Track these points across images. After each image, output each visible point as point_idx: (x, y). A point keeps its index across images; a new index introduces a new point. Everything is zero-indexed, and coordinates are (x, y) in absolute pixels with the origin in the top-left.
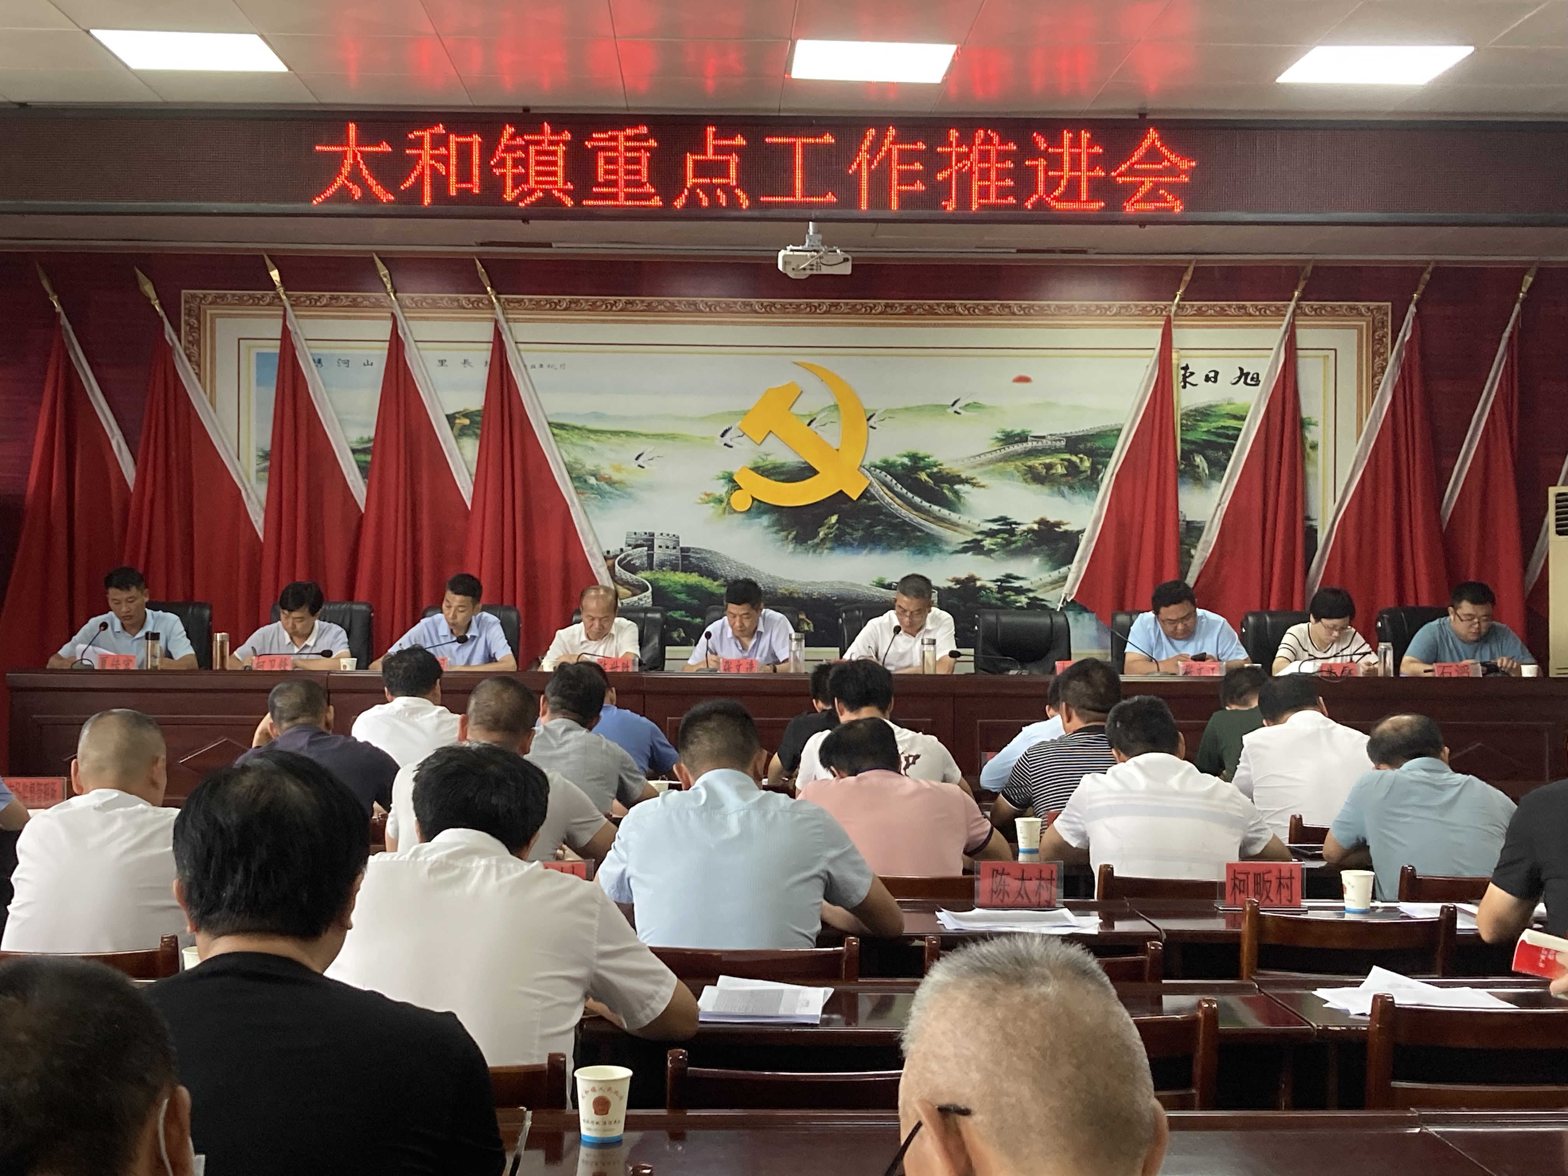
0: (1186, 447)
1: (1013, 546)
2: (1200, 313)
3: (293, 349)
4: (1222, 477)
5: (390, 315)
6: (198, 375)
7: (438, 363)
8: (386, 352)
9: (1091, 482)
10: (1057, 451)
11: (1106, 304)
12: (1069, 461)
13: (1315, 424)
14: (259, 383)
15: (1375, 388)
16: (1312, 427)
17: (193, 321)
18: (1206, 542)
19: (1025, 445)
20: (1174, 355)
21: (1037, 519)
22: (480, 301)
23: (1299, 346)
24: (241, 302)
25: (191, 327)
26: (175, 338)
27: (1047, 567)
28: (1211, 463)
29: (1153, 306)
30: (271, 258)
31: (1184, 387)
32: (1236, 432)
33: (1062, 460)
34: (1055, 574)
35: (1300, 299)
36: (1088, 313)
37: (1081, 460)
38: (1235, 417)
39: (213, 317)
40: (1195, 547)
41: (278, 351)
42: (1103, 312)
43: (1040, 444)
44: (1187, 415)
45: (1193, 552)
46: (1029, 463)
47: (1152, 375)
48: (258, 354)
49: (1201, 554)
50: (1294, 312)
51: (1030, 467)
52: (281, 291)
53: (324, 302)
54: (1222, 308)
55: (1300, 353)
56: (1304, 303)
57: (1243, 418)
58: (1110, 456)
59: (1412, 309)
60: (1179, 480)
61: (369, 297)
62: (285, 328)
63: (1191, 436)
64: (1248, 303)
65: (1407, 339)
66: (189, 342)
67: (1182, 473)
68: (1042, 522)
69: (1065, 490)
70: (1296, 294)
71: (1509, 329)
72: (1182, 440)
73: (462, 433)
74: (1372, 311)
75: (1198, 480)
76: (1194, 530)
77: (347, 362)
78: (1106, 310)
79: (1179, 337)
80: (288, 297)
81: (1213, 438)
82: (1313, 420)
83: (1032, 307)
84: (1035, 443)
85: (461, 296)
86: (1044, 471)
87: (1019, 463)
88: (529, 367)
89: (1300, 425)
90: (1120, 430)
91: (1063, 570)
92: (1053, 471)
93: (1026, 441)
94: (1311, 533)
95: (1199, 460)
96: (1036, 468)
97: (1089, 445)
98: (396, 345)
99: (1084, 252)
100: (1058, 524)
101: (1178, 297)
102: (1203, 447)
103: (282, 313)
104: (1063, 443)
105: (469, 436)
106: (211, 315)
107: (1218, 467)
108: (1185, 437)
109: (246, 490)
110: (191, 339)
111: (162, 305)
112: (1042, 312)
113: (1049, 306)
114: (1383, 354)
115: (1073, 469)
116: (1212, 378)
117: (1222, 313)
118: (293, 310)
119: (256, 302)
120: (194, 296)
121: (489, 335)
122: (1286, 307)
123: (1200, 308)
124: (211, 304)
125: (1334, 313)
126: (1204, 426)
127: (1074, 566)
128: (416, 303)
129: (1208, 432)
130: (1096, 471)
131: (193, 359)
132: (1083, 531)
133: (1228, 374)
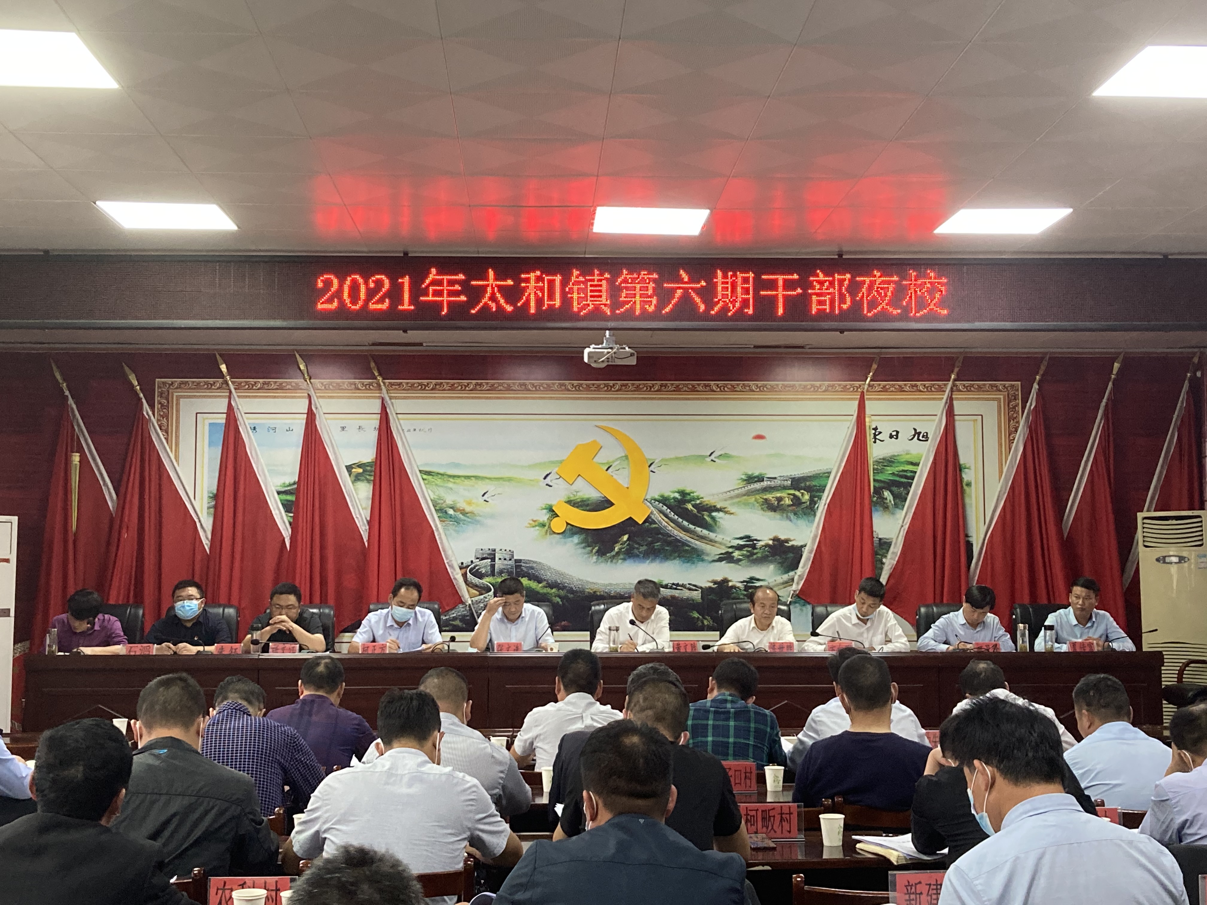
0: (877, 485)
1: (755, 557)
2: (884, 390)
3: (236, 420)
4: (904, 506)
5: (306, 395)
6: (167, 439)
7: (340, 429)
8: (304, 421)
9: (810, 510)
10: (785, 488)
11: (818, 383)
12: (794, 495)
13: (969, 468)
14: (210, 445)
15: (1011, 443)
16: (966, 470)
17: (164, 401)
18: (893, 553)
19: (762, 483)
20: (867, 420)
21: (772, 537)
22: (370, 384)
23: (956, 413)
24: (198, 386)
25: (162, 405)
26: (150, 413)
27: (780, 571)
28: (895, 496)
29: (851, 385)
30: (221, 356)
31: (875, 442)
32: (913, 474)
33: (789, 494)
34: (785, 577)
35: (956, 380)
36: (805, 390)
37: (803, 494)
38: (911, 463)
39: (178, 398)
40: (886, 557)
41: (224, 421)
42: (816, 389)
43: (772, 483)
44: (877, 462)
45: (884, 559)
46: (765, 497)
47: (852, 434)
48: (210, 424)
49: (890, 562)
50: (951, 389)
51: (766, 500)
52: (228, 378)
53: (259, 386)
54: (900, 387)
55: (957, 418)
56: (958, 383)
57: (917, 464)
58: (823, 492)
59: (1036, 386)
60: (873, 508)
61: (291, 383)
62: (230, 405)
63: (881, 477)
64: (919, 383)
65: (1032, 408)
66: (161, 416)
67: (875, 503)
68: (776, 539)
69: (791, 516)
70: (953, 376)
71: (1104, 401)
72: (874, 480)
73: (357, 479)
74: (1007, 388)
75: (887, 508)
76: (885, 544)
77: (274, 429)
78: (818, 388)
79: (870, 407)
80: (233, 383)
81: (897, 478)
82: (968, 465)
83: (765, 386)
84: (769, 483)
85: (357, 381)
86: (776, 503)
87: (758, 497)
88: (405, 431)
89: (959, 469)
90: (830, 473)
91: (791, 574)
92: (783, 503)
93: (763, 481)
94: (969, 546)
95: (886, 494)
96: (770, 500)
97: (808, 483)
98: (311, 416)
99: (802, 347)
100: (787, 541)
101: (869, 378)
102: (889, 485)
103: (228, 394)
104: (789, 482)
105: (363, 481)
106: (177, 396)
107: (901, 499)
108: (876, 477)
109: (200, 522)
110: (162, 413)
111: (141, 389)
112: (772, 389)
113: (777, 385)
114: (1015, 418)
115: (797, 501)
116: (895, 436)
117: (900, 390)
118: (236, 393)
119: (210, 387)
120: (164, 383)
121: (378, 408)
122: (946, 385)
123: (884, 387)
124: (177, 388)
125: (980, 389)
126: (890, 470)
127: (799, 571)
128: (325, 386)
129: (892, 474)
130: (813, 502)
131: (163, 428)
132: (805, 546)
133: (906, 432)
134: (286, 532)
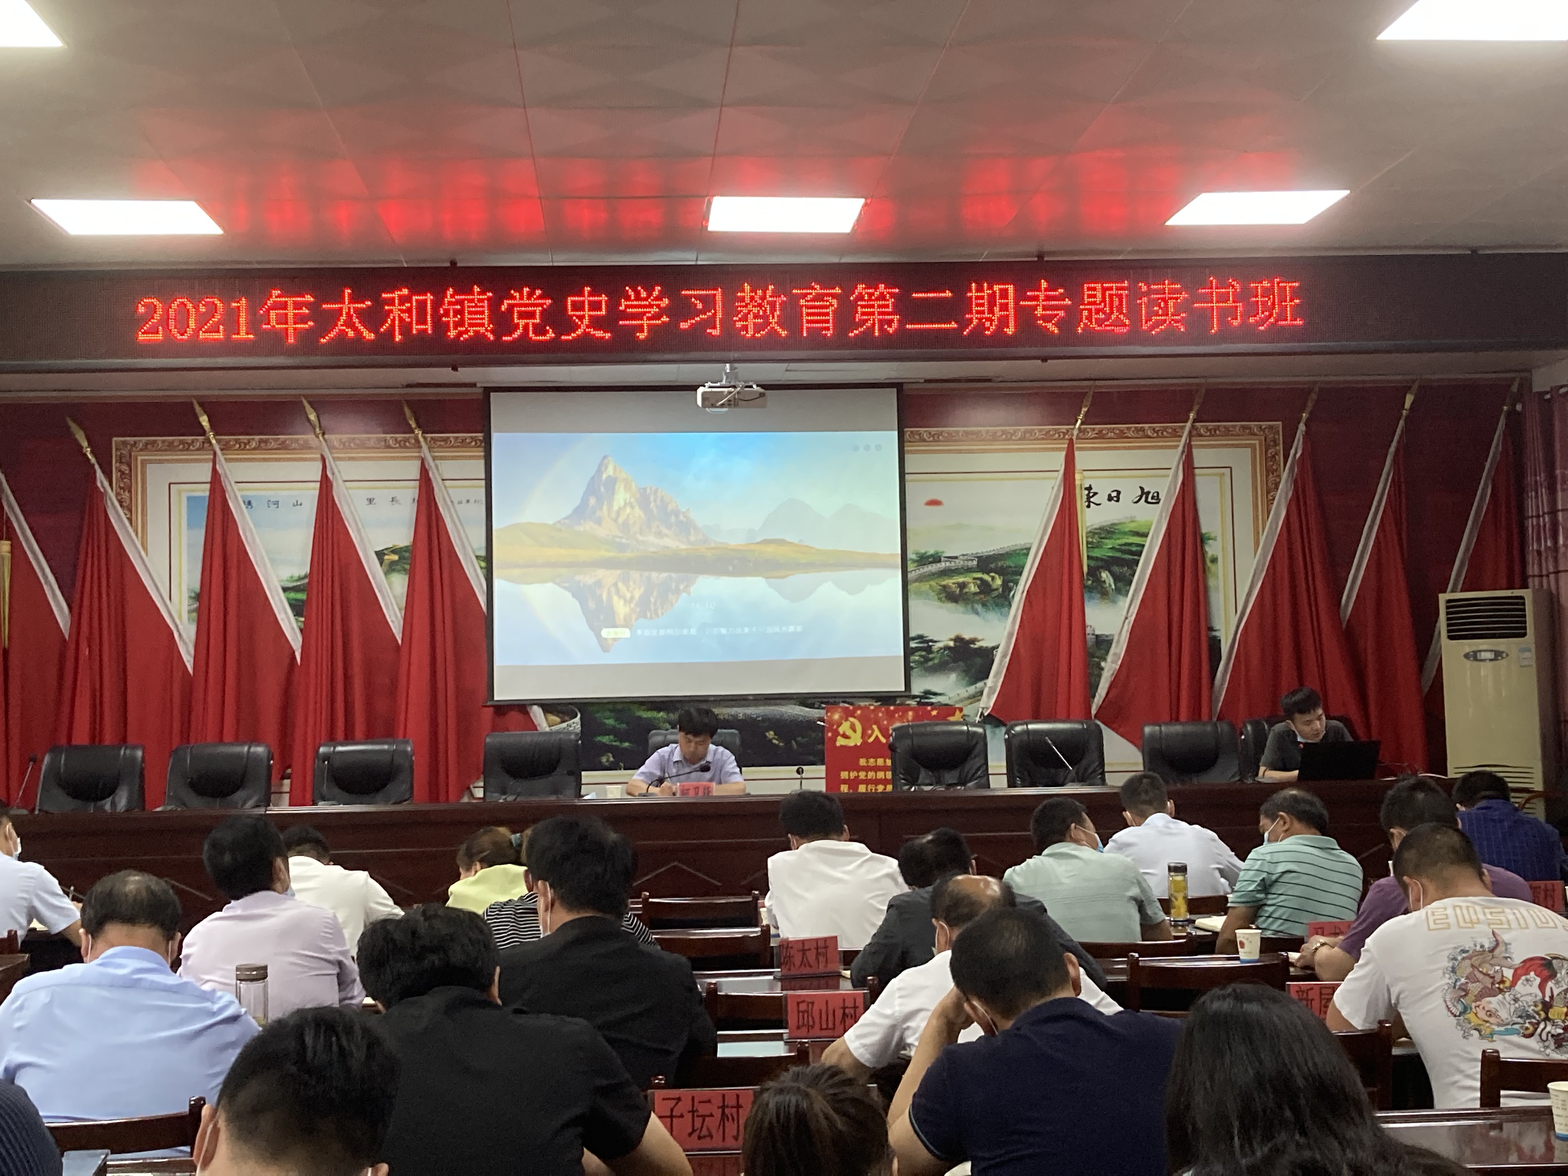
0: (1093, 563)
1: (930, 663)
2: (1100, 436)
3: (223, 491)
4: (1128, 591)
5: (319, 456)
6: (130, 520)
7: (367, 502)
8: (317, 493)
9: (1003, 599)
10: (969, 570)
11: (1010, 429)
12: (981, 579)
13: (1215, 539)
14: (190, 526)
15: (1270, 502)
16: (1211, 541)
17: (124, 468)
18: (1115, 654)
19: (939, 565)
20: (1078, 476)
21: (953, 637)
22: (406, 440)
23: (1196, 465)
24: (171, 447)
25: (123, 473)
26: (106, 484)
27: (964, 682)
28: (1116, 578)
29: (1055, 430)
30: (201, 404)
31: (1088, 506)
32: (1139, 548)
33: (974, 579)
34: (972, 689)
35: (1195, 421)
36: (994, 438)
37: (993, 578)
38: (1137, 534)
39: (144, 462)
40: (1105, 660)
41: (207, 494)
42: (1009, 437)
43: (953, 564)
44: (1092, 533)
45: (1103, 664)
46: (944, 583)
47: (1057, 496)
48: (189, 499)
49: (1110, 666)
50: (1190, 435)
51: (944, 587)
52: (211, 435)
53: (254, 445)
54: (1121, 431)
55: (1197, 471)
56: (1197, 424)
57: (1145, 535)
58: (1020, 574)
59: (1302, 427)
60: (1086, 596)
61: (297, 440)
62: (214, 471)
63: (1097, 553)
64: (1146, 426)
65: (1298, 455)
66: (121, 488)
67: (1091, 589)
68: (958, 639)
69: (979, 607)
70: (1192, 415)
71: (1394, 444)
72: (1089, 557)
73: (391, 569)
74: (1264, 430)
75: (1104, 594)
76: (1103, 643)
77: (277, 503)
78: (1012, 435)
79: (1082, 459)
80: (218, 441)
81: (1118, 555)
82: (1213, 536)
83: (941, 433)
84: (948, 564)
85: (388, 436)
86: (958, 591)
87: (933, 583)
88: (456, 502)
89: (1200, 540)
90: (1029, 549)
91: (980, 685)
92: (966, 590)
93: (940, 561)
94: (1215, 644)
95: (1105, 575)
96: (949, 587)
97: (1000, 564)
98: (326, 485)
99: (989, 380)
100: (973, 641)
101: (1079, 421)
102: (1108, 564)
103: (212, 457)
104: (975, 563)
105: (399, 571)
106: (143, 461)
107: (1124, 582)
108: (1091, 554)
109: (178, 631)
110: (122, 485)
111: (92, 452)
112: (950, 438)
113: (957, 432)
114: (1276, 470)
115: (984, 587)
116: (1115, 497)
117: (1122, 436)
118: (223, 454)
119: (187, 448)
120: (125, 443)
121: (415, 473)
122: (1183, 428)
123: (1101, 431)
124: (141, 450)
125: (1227, 433)
126: (1109, 543)
127: (990, 682)
128: (344, 444)
129: (1113, 548)
130: (1007, 589)
131: (124, 504)
132: (997, 647)
133: (1130, 493)
134: (295, 641)
